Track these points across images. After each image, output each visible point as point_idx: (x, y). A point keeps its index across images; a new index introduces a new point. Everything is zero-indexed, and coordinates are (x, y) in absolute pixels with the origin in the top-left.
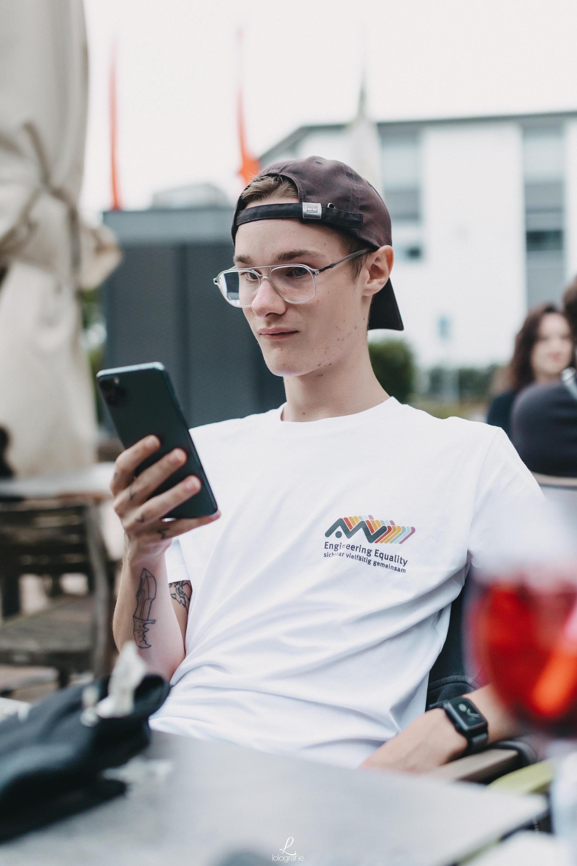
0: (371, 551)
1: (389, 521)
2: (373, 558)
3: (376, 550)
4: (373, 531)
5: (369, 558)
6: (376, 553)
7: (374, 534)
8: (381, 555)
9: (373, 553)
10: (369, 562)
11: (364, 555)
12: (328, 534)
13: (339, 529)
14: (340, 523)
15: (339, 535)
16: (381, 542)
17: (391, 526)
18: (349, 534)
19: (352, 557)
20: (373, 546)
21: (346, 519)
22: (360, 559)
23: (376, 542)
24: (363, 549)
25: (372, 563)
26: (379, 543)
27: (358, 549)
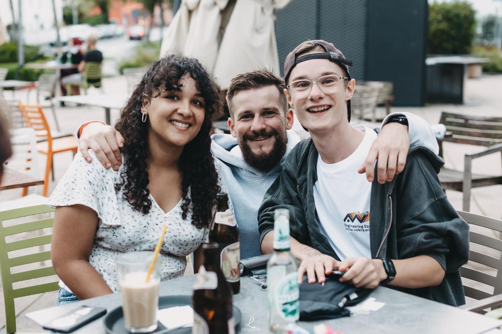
0: (363, 226)
1: (366, 212)
2: (364, 228)
3: (365, 225)
4: (361, 218)
5: (363, 229)
6: (365, 226)
7: (362, 219)
8: (367, 227)
9: (364, 227)
10: (364, 230)
11: (361, 228)
12: (345, 220)
13: (348, 218)
14: (348, 215)
15: (348, 221)
16: (366, 221)
17: (368, 214)
18: (353, 221)
19: (356, 230)
20: (363, 224)
21: (350, 214)
22: (360, 231)
23: (364, 222)
24: (359, 226)
25: (365, 230)
26: (365, 222)
27: (357, 227)
